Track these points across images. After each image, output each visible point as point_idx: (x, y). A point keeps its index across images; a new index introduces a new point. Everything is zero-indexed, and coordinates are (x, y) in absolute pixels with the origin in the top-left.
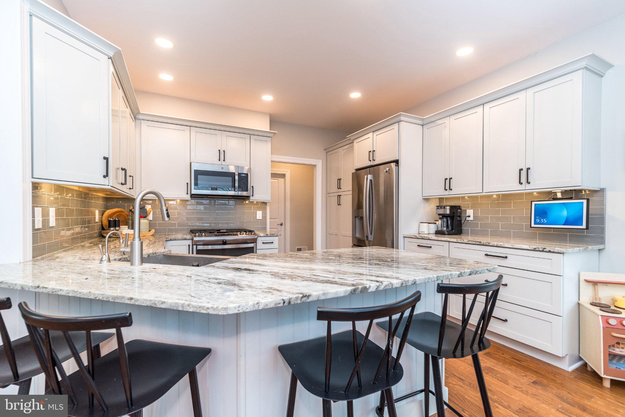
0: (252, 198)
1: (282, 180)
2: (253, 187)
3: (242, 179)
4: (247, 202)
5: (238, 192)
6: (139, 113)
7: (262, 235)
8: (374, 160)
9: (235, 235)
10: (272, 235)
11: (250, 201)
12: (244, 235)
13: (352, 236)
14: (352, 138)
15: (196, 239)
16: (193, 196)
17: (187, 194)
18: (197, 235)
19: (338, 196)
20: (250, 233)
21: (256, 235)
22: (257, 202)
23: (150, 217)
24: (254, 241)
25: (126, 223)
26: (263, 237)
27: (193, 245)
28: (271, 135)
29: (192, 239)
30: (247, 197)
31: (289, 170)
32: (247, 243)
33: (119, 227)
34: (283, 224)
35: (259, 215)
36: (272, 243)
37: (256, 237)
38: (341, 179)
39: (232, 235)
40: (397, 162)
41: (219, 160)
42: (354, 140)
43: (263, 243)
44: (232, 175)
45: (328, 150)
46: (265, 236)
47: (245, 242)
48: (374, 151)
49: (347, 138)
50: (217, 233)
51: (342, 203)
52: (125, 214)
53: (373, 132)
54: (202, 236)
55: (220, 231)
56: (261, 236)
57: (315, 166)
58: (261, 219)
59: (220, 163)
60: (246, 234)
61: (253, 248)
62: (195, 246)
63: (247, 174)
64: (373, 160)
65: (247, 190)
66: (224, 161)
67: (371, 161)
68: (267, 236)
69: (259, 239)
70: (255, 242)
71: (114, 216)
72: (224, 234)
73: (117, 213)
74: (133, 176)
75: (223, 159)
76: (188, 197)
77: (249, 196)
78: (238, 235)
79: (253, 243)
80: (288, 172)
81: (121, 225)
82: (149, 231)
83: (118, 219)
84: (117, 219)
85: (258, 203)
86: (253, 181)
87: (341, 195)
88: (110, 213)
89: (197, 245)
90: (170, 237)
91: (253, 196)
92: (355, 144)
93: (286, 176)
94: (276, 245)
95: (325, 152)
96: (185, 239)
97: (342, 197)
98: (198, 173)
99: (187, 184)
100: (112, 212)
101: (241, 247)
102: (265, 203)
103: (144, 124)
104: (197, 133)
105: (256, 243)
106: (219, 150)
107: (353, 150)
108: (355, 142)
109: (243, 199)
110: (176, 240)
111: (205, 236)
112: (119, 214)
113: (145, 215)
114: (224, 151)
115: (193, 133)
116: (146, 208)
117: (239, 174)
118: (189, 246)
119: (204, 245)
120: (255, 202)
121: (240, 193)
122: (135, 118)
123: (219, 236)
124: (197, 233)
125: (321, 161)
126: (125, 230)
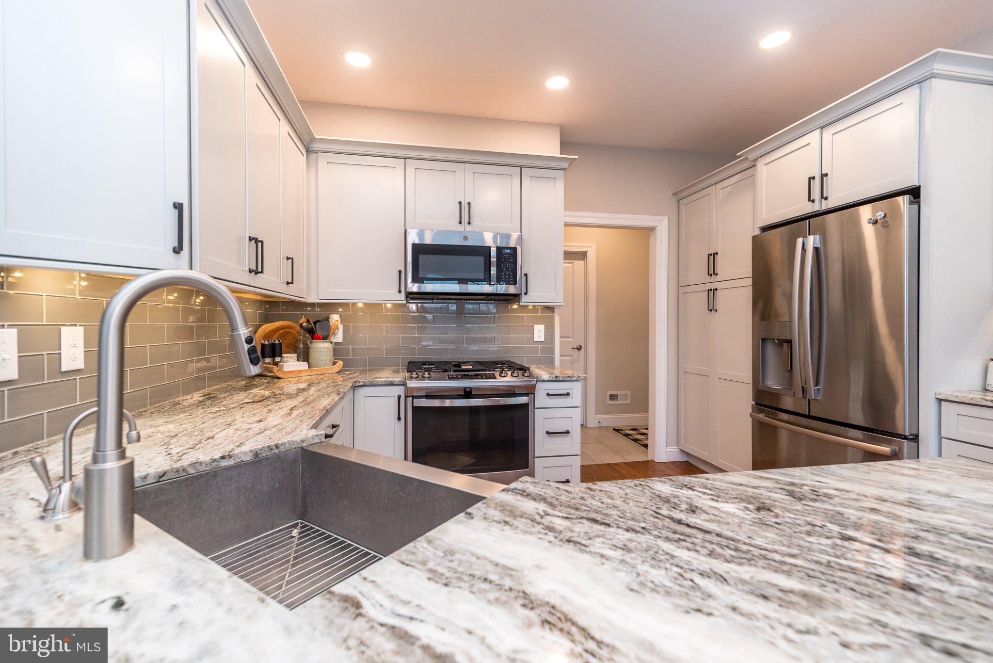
0: (524, 299)
1: (579, 264)
2: (526, 275)
3: (505, 258)
4: (515, 306)
5: (496, 286)
6: (313, 140)
7: (546, 376)
8: (826, 199)
9: (490, 378)
10: (569, 379)
11: (521, 304)
12: (509, 378)
13: (751, 383)
14: (751, 157)
15: (412, 384)
16: (410, 296)
17: (400, 291)
18: (414, 375)
19: (708, 290)
20: (521, 372)
21: (534, 377)
22: (534, 306)
23: (339, 337)
24: (530, 391)
25: (294, 349)
26: (548, 381)
27: (406, 397)
28: (565, 165)
29: (405, 384)
30: (516, 297)
31: (595, 244)
32: (514, 395)
33: (281, 356)
34: (583, 348)
35: (539, 332)
36: (568, 394)
37: (533, 383)
38: (717, 254)
39: (482, 378)
40: (914, 193)
41: (460, 223)
42: (756, 160)
43: (548, 395)
44: (484, 251)
45: (680, 196)
46: (552, 381)
47: (510, 392)
48: (826, 175)
49: (740, 157)
50: (455, 371)
51: (718, 306)
52: (296, 332)
53: (822, 128)
54: (423, 377)
55: (460, 366)
56: (543, 381)
57: (652, 229)
58: (543, 340)
59: (460, 228)
60: (512, 376)
61: (525, 406)
62: (411, 398)
63: (514, 250)
64: (822, 197)
65: (514, 282)
66: (469, 223)
67: (813, 201)
68: (556, 380)
69: (540, 386)
70: (531, 393)
71: (275, 336)
72: (468, 375)
73: (282, 329)
74: (292, 259)
75: (467, 220)
76: (401, 298)
77: (519, 294)
78: (495, 377)
79: (527, 395)
80: (592, 247)
81: (286, 353)
82: (334, 364)
83: (279, 341)
84: (277, 342)
85: (537, 307)
86: (526, 264)
87: (716, 289)
88: (267, 331)
89: (414, 397)
90: (363, 379)
91: (526, 294)
92: (763, 169)
93: (589, 255)
94: (576, 398)
95: (674, 200)
96: (392, 384)
97: (718, 293)
98: (420, 250)
99: (400, 272)
100: (272, 328)
101: (502, 403)
102: (550, 309)
103: (323, 159)
104: (417, 170)
105: (533, 394)
106: (460, 203)
107: (754, 184)
108: (760, 164)
109: (507, 300)
110: (374, 385)
111: (430, 378)
112: (284, 332)
113: (325, 334)
114: (469, 204)
115: (410, 172)
116: (331, 320)
117: (499, 249)
118: (399, 397)
119: (427, 397)
120: (530, 307)
121: (502, 289)
122: (308, 151)
123: (456, 378)
124: (414, 371)
125: (666, 219)
126: (290, 363)
